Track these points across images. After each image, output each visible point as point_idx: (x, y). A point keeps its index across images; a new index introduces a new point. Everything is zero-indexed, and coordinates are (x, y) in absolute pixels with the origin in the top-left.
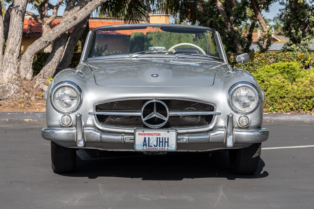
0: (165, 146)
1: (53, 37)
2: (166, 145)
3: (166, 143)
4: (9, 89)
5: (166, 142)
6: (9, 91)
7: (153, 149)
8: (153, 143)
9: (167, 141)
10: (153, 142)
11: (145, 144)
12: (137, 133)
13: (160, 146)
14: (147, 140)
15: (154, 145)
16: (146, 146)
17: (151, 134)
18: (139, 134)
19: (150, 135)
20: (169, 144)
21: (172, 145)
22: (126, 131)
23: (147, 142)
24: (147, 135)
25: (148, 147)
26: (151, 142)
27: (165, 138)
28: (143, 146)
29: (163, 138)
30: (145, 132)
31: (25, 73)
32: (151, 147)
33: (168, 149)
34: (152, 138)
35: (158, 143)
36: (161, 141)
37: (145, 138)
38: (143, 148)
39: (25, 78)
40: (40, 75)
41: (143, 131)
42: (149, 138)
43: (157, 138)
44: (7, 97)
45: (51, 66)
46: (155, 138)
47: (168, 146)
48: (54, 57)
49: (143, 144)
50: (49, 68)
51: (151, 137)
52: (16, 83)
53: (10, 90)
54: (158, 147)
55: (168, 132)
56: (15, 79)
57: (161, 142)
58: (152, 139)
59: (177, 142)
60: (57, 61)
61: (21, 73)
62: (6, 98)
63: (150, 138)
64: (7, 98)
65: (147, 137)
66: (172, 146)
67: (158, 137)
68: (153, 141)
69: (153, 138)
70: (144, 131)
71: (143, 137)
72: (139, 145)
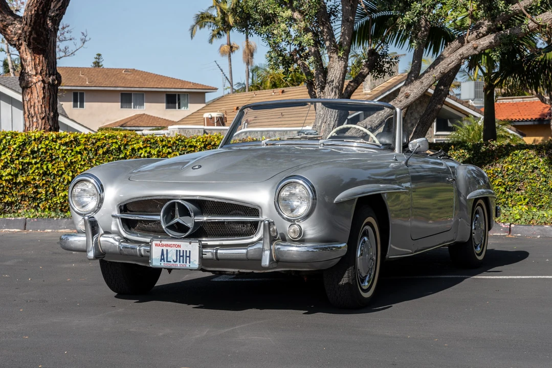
0: (186, 263)
2: (188, 261)
3: (188, 258)
5: (188, 257)
7: (172, 265)
8: (172, 258)
9: (188, 255)
11: (163, 258)
12: (154, 243)
13: (180, 262)
14: (165, 253)
15: (173, 260)
16: (164, 261)
17: (169, 246)
18: (156, 245)
20: (191, 260)
21: (195, 261)
23: (165, 256)
24: (164, 246)
25: (166, 262)
26: (169, 256)
27: (186, 251)
28: (161, 261)
29: (183, 251)
30: (163, 242)
32: (170, 263)
33: (190, 266)
35: (178, 258)
36: (181, 255)
37: (163, 250)
38: (160, 264)
41: (161, 241)
42: (167, 250)
43: (177, 250)
46: (175, 250)
47: (190, 263)
49: (160, 258)
51: (169, 249)
54: (178, 263)
55: (190, 243)
57: (181, 256)
58: (170, 252)
59: (201, 257)
63: (168, 251)
65: (165, 248)
66: (194, 263)
67: (178, 249)
68: (172, 256)
69: (171, 250)
71: (160, 249)
72: (156, 259)
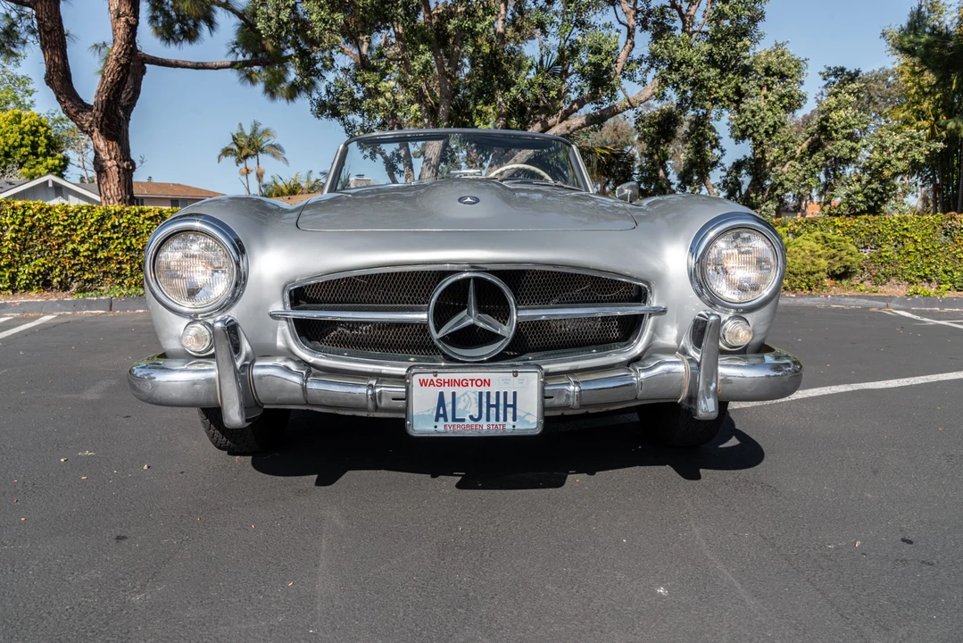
0: (505, 420)
2: (510, 416)
3: (510, 410)
5: (510, 406)
7: (467, 429)
8: (468, 409)
9: (510, 402)
10: (465, 407)
11: (441, 412)
12: (416, 380)
13: (488, 420)
14: (448, 399)
15: (471, 417)
16: (446, 420)
17: (460, 383)
18: (423, 383)
19: (459, 385)
20: (518, 413)
21: (529, 414)
23: (449, 408)
24: (446, 385)
25: (450, 422)
26: (459, 406)
27: (505, 393)
28: (437, 420)
29: (498, 393)
30: (440, 376)
32: (461, 423)
33: (514, 426)
34: (463, 395)
35: (484, 410)
36: (493, 402)
37: (441, 394)
38: (436, 427)
41: (436, 374)
42: (454, 394)
43: (481, 394)
46: (474, 393)
47: (514, 419)
49: (435, 414)
51: (459, 390)
54: (483, 422)
55: (516, 374)
57: (493, 406)
58: (462, 398)
59: (543, 403)
63: (457, 396)
65: (448, 391)
66: (527, 418)
67: (485, 389)
68: (467, 404)
69: (466, 393)
70: (436, 372)
71: (435, 391)
72: (422, 417)
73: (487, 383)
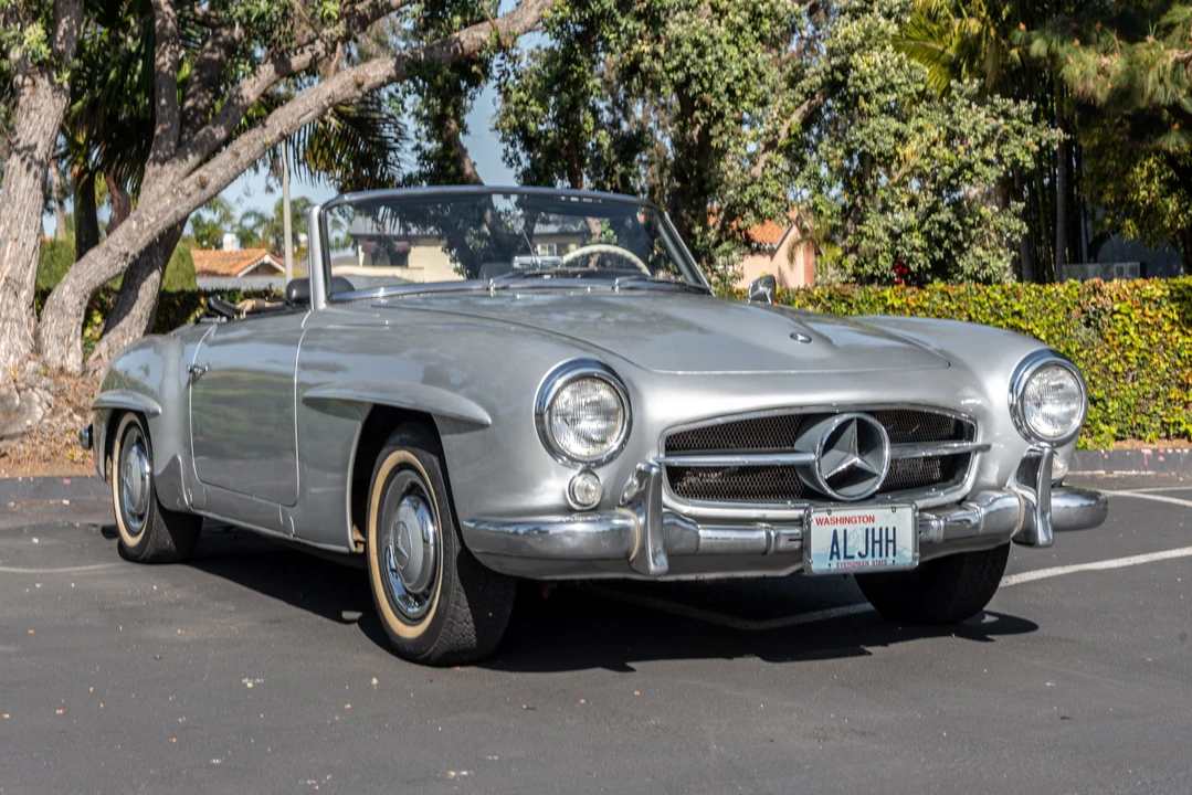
0: (887, 555)
1: (140, 241)
2: (891, 551)
3: (891, 545)
4: (26, 404)
5: (891, 541)
6: (27, 411)
7: (856, 565)
8: (857, 548)
9: (891, 537)
10: (855, 544)
11: (835, 550)
12: (814, 517)
13: (873, 555)
14: (840, 537)
15: (860, 554)
16: (839, 558)
17: (849, 520)
18: (819, 522)
19: (849, 523)
20: (898, 548)
21: (905, 548)
22: (771, 514)
23: (841, 547)
24: (839, 522)
25: (842, 560)
26: (849, 544)
27: (887, 529)
28: (831, 558)
29: (881, 529)
30: (834, 514)
31: (60, 352)
32: (850, 561)
33: (894, 562)
34: (852, 532)
35: (870, 547)
36: (877, 538)
37: (835, 532)
38: (830, 565)
39: (62, 370)
40: (100, 357)
41: (829, 512)
42: (845, 531)
43: (867, 530)
44: (25, 429)
45: (130, 330)
46: (862, 528)
47: (894, 555)
48: (138, 302)
49: (829, 553)
50: (123, 337)
51: (849, 527)
52: (43, 382)
53: (30, 408)
54: (869, 558)
55: (894, 511)
56: (36, 372)
57: (877, 542)
58: (852, 535)
59: (917, 538)
60: (144, 314)
61: (49, 353)
62: (20, 430)
63: (848, 533)
64: (24, 433)
65: (840, 528)
66: (906, 553)
67: (870, 526)
68: (857, 544)
69: (855, 530)
70: (830, 510)
71: (830, 529)
72: (819, 555)
73: (872, 519)
